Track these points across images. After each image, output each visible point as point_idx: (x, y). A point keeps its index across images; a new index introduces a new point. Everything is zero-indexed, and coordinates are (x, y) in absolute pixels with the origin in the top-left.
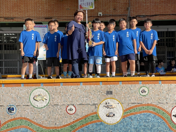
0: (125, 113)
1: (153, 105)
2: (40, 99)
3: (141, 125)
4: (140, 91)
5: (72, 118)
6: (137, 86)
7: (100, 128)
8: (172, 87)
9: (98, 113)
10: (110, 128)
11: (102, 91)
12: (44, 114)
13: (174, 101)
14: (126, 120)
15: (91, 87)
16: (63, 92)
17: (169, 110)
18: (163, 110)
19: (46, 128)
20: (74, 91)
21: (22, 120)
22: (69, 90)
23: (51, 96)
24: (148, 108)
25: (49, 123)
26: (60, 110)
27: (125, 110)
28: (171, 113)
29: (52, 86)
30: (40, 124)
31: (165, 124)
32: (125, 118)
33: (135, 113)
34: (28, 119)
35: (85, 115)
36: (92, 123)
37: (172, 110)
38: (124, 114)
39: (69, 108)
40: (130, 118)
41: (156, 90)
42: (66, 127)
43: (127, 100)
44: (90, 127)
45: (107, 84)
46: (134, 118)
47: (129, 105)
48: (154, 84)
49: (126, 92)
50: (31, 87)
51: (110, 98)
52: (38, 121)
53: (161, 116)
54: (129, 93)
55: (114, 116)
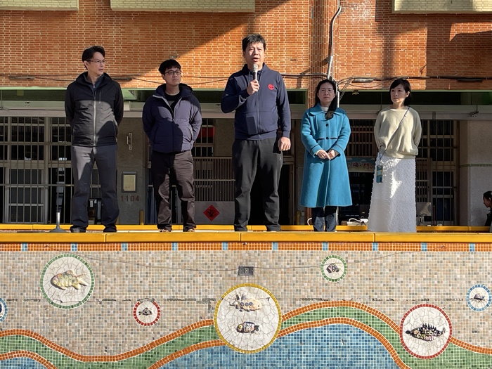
0: (285, 323)
1: (357, 305)
2: (67, 283)
3: (325, 356)
5: (150, 333)
6: (317, 255)
7: (221, 362)
8: (404, 259)
9: (216, 322)
10: (245, 362)
11: (227, 267)
12: (77, 324)
13: (410, 294)
14: (286, 341)
15: (200, 255)
16: (127, 267)
17: (396, 318)
18: (381, 318)
19: (81, 360)
20: (156, 264)
21: (20, 336)
22: (144, 261)
23: (97, 276)
24: (344, 311)
25: (90, 345)
26: (117, 312)
27: (286, 315)
28: (402, 325)
29: (99, 250)
30: (67, 348)
31: (386, 353)
32: (283, 338)
33: (309, 323)
34: (35, 334)
35: (182, 327)
36: (198, 348)
37: (405, 317)
38: (282, 326)
39: (140, 308)
41: (364, 267)
42: (134, 358)
43: (291, 290)
44: (194, 360)
45: (241, 249)
46: (307, 338)
47: (294, 303)
48: (359, 250)
49: (288, 270)
50: (45, 253)
51: (248, 285)
52: (61, 340)
53: (376, 332)
54: (297, 273)
55: (257, 330)
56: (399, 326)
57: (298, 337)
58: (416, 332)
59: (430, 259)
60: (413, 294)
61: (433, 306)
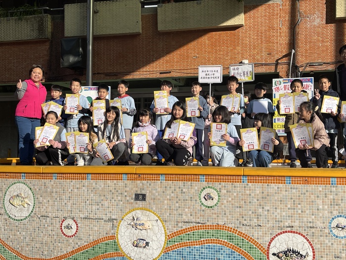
0: (170, 241)
1: (229, 229)
2: (18, 202)
4: (203, 196)
5: (71, 243)
6: (196, 186)
8: (270, 190)
9: (117, 238)
11: (126, 194)
12: (24, 233)
13: (276, 221)
14: (171, 256)
15: (107, 184)
16: (56, 192)
17: (263, 241)
18: (250, 241)
20: (76, 190)
22: (68, 188)
23: (37, 198)
26: (50, 226)
27: (170, 235)
28: (268, 248)
29: (39, 179)
30: (18, 250)
32: (168, 253)
33: (189, 242)
35: (93, 240)
36: (105, 258)
37: (271, 241)
38: (167, 244)
39: (65, 224)
40: (180, 254)
41: (235, 197)
43: (175, 215)
45: (137, 180)
46: (187, 255)
47: (177, 225)
48: (230, 182)
49: (172, 197)
50: (6, 180)
51: (142, 209)
52: (15, 244)
53: (245, 253)
54: (179, 200)
55: (148, 246)
56: (266, 249)
57: (180, 253)
58: (281, 255)
59: (294, 191)
60: (279, 221)
61: (297, 233)
